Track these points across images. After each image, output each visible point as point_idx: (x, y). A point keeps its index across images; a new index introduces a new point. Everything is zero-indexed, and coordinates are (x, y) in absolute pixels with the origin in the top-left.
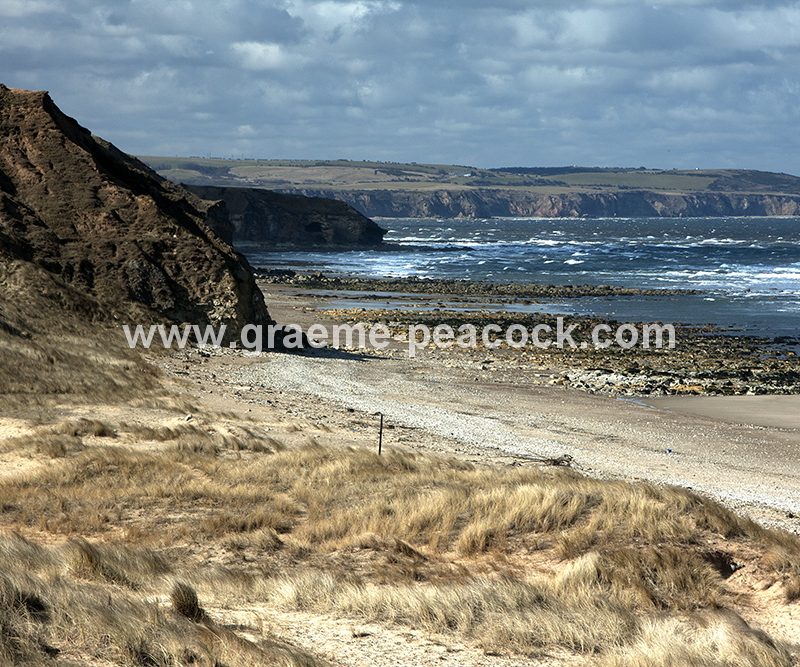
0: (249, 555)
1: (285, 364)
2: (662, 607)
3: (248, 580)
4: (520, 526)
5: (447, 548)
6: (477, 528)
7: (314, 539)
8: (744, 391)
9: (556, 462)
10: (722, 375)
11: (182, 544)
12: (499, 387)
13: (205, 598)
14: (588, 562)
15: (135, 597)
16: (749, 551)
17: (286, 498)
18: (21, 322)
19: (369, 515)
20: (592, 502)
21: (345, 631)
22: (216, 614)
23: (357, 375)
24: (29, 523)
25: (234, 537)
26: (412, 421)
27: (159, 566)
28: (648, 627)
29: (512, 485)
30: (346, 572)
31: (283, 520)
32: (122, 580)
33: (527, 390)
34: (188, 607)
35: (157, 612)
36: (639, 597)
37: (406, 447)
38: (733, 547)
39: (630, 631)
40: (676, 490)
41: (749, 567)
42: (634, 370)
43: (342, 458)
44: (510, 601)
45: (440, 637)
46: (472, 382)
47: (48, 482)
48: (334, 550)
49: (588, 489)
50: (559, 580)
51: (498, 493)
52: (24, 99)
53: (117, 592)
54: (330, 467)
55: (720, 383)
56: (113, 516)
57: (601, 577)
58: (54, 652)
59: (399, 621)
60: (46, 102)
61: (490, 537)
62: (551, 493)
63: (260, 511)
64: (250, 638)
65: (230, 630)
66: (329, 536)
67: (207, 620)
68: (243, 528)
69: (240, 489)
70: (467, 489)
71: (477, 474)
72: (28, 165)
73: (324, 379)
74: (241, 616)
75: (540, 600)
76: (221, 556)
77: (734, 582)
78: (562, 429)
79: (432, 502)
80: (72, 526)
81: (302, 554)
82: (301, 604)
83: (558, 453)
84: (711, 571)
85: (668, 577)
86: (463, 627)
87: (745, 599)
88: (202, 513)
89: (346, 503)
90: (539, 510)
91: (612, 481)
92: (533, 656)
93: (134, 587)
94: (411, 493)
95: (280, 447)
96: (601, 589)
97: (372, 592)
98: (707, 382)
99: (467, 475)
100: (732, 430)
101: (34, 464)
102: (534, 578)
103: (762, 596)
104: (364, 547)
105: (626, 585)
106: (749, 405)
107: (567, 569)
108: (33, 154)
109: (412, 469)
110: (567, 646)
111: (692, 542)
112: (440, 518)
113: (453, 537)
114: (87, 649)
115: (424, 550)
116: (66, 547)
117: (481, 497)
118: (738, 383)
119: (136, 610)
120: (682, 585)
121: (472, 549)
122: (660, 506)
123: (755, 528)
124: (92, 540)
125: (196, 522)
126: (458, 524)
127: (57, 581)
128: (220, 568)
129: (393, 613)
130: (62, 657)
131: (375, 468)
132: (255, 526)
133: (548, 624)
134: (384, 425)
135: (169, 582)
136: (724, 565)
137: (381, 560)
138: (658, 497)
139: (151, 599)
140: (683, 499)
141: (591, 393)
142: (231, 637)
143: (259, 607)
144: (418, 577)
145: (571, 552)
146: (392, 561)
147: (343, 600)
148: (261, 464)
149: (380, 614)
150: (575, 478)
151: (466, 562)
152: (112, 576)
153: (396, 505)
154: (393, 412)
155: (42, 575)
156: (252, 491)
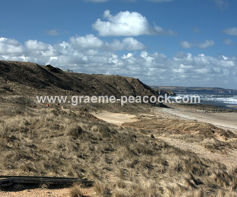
0: (160, 131)
1: (164, 109)
2: (206, 137)
3: (160, 133)
4: (191, 128)
5: (182, 130)
6: (186, 128)
7: (167, 129)
8: (216, 112)
9: (195, 120)
10: (214, 110)
11: (152, 129)
12: (189, 112)
13: (154, 136)
14: (198, 132)
15: (146, 135)
16: (216, 130)
17: (164, 124)
18: (135, 104)
19: (174, 126)
20: (199, 125)
21: (170, 140)
22: (156, 138)
23: (173, 110)
24: (135, 127)
25: (158, 129)
26: (179, 115)
27: (150, 132)
28: (205, 139)
29: (190, 123)
30: (171, 133)
31: (164, 127)
32: (145, 134)
33: (192, 112)
34: (152, 137)
35: (149, 137)
36: (204, 136)
37: (178, 119)
38: (215, 130)
39: (203, 140)
40: (208, 124)
41: (216, 132)
42: (204, 110)
43: (170, 120)
44: (189, 136)
45: (181, 140)
46: (186, 111)
47: (138, 122)
48: (169, 130)
49: (199, 123)
50: (195, 134)
51: (188, 124)
52: (136, 79)
53: (144, 135)
54: (169, 121)
55: (214, 111)
56: (145, 126)
57: (200, 133)
58: (137, 142)
59: (176, 138)
60: (138, 79)
61: (187, 129)
62: (194, 124)
63: (161, 126)
64: (159, 140)
65: (157, 139)
66: (169, 129)
67: (155, 138)
68: (159, 128)
69: (159, 123)
70: (185, 123)
71: (186, 122)
72: (136, 87)
73: (169, 111)
74: (159, 138)
75: (192, 136)
76: (157, 131)
77: (215, 134)
78: (196, 117)
79: (181, 125)
80: (140, 127)
81: (166, 131)
82: (165, 136)
83: (195, 119)
84: (212, 133)
85: (207, 133)
86: (184, 139)
87: (216, 136)
88: (155, 126)
89: (171, 125)
90: (193, 126)
91: (201, 123)
92: (192, 142)
93: (147, 134)
94: (178, 124)
95: (164, 118)
96: (200, 135)
97: (173, 135)
98: (212, 111)
99: (185, 122)
100: (215, 117)
101: (136, 120)
102: (192, 134)
103: (218, 135)
104: (173, 130)
105: (202, 134)
106: (217, 114)
107: (196, 132)
108: (136, 85)
109: (179, 121)
110: (195, 141)
111: (210, 129)
112: (182, 127)
113: (183, 129)
114: (140, 141)
115: (180, 130)
116: (140, 129)
117: (186, 124)
118: (216, 111)
119: (146, 137)
120: (209, 134)
121: (185, 130)
122: (207, 125)
123: (217, 128)
124: (142, 129)
125: (154, 127)
126: (184, 127)
127: (138, 134)
128: (157, 132)
129: (176, 137)
130: (138, 142)
131: (174, 121)
132: (161, 127)
133: (193, 139)
134: (175, 116)
135: (150, 134)
136: (214, 132)
137: (175, 131)
138: (206, 124)
139: (148, 136)
140: (209, 125)
141: (199, 112)
142: (157, 140)
143: (161, 137)
144: (179, 133)
145: (196, 130)
146: (176, 131)
147: (170, 136)
148: (161, 120)
149: (174, 138)
150: (197, 122)
151: (184, 132)
152: (144, 133)
153: (177, 125)
154: (177, 115)
155: (136, 133)
156: (160, 123)
